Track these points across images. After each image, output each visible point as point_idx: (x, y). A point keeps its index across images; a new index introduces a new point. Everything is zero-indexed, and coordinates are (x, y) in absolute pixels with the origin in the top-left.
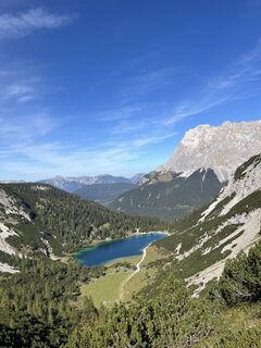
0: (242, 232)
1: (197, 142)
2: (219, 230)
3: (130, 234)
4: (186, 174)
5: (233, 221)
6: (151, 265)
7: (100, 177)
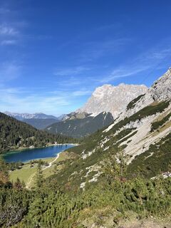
0: (136, 132)
1: (102, 95)
2: (116, 134)
3: (50, 144)
4: (94, 115)
5: (127, 126)
6: (61, 163)
7: (37, 115)
